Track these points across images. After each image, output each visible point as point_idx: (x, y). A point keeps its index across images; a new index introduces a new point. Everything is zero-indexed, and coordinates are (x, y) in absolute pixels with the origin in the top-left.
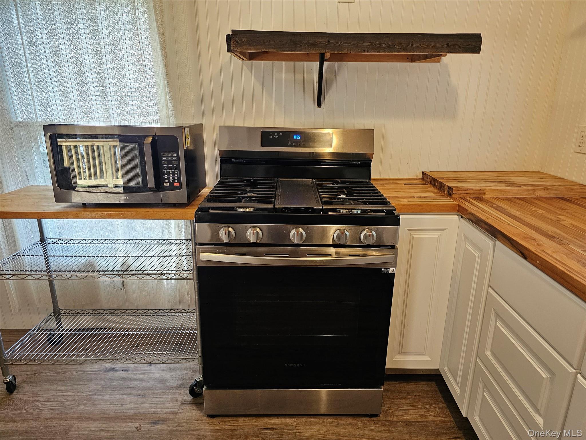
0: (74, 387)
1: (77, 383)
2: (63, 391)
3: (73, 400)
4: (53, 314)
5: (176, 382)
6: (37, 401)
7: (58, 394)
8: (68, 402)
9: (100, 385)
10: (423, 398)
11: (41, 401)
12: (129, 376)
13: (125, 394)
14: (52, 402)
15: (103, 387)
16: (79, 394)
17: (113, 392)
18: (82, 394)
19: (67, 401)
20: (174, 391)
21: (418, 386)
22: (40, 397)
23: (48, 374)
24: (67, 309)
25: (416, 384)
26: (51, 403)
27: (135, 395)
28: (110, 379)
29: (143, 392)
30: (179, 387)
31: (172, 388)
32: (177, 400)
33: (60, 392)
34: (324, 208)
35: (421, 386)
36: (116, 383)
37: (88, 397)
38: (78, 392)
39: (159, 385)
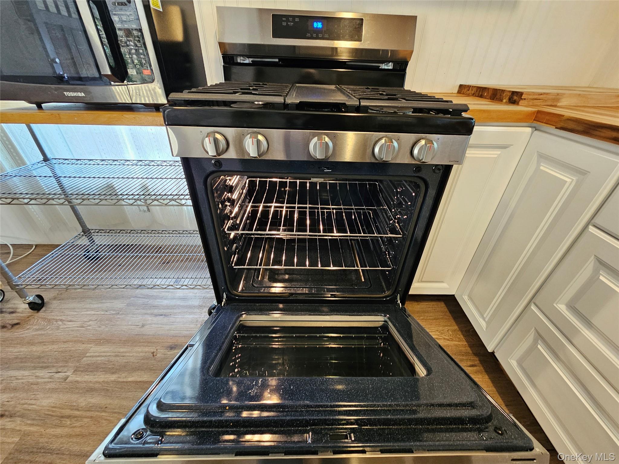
0: (100, 305)
1: (104, 301)
2: (88, 309)
3: (96, 320)
4: (82, 233)
5: (198, 301)
6: (61, 320)
7: (83, 313)
8: (91, 322)
9: (125, 303)
10: (435, 319)
11: (64, 321)
12: (155, 294)
13: (148, 314)
14: (75, 321)
15: (128, 305)
16: (102, 313)
17: (137, 310)
18: (106, 313)
19: (89, 321)
20: (196, 310)
21: (428, 306)
22: (64, 315)
23: (79, 290)
24: (96, 229)
25: (427, 303)
26: (73, 323)
27: (156, 315)
28: (136, 297)
29: (165, 311)
30: (200, 307)
31: (194, 307)
32: (197, 321)
33: (85, 310)
34: (362, 104)
35: (431, 306)
36: (140, 301)
37: (111, 316)
38: (103, 310)
39: (181, 304)
